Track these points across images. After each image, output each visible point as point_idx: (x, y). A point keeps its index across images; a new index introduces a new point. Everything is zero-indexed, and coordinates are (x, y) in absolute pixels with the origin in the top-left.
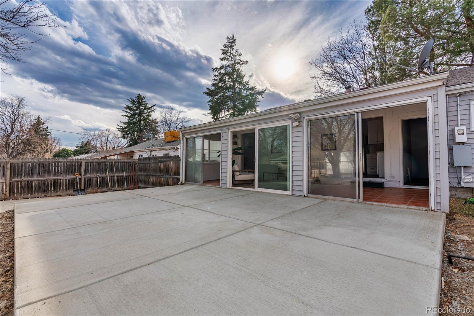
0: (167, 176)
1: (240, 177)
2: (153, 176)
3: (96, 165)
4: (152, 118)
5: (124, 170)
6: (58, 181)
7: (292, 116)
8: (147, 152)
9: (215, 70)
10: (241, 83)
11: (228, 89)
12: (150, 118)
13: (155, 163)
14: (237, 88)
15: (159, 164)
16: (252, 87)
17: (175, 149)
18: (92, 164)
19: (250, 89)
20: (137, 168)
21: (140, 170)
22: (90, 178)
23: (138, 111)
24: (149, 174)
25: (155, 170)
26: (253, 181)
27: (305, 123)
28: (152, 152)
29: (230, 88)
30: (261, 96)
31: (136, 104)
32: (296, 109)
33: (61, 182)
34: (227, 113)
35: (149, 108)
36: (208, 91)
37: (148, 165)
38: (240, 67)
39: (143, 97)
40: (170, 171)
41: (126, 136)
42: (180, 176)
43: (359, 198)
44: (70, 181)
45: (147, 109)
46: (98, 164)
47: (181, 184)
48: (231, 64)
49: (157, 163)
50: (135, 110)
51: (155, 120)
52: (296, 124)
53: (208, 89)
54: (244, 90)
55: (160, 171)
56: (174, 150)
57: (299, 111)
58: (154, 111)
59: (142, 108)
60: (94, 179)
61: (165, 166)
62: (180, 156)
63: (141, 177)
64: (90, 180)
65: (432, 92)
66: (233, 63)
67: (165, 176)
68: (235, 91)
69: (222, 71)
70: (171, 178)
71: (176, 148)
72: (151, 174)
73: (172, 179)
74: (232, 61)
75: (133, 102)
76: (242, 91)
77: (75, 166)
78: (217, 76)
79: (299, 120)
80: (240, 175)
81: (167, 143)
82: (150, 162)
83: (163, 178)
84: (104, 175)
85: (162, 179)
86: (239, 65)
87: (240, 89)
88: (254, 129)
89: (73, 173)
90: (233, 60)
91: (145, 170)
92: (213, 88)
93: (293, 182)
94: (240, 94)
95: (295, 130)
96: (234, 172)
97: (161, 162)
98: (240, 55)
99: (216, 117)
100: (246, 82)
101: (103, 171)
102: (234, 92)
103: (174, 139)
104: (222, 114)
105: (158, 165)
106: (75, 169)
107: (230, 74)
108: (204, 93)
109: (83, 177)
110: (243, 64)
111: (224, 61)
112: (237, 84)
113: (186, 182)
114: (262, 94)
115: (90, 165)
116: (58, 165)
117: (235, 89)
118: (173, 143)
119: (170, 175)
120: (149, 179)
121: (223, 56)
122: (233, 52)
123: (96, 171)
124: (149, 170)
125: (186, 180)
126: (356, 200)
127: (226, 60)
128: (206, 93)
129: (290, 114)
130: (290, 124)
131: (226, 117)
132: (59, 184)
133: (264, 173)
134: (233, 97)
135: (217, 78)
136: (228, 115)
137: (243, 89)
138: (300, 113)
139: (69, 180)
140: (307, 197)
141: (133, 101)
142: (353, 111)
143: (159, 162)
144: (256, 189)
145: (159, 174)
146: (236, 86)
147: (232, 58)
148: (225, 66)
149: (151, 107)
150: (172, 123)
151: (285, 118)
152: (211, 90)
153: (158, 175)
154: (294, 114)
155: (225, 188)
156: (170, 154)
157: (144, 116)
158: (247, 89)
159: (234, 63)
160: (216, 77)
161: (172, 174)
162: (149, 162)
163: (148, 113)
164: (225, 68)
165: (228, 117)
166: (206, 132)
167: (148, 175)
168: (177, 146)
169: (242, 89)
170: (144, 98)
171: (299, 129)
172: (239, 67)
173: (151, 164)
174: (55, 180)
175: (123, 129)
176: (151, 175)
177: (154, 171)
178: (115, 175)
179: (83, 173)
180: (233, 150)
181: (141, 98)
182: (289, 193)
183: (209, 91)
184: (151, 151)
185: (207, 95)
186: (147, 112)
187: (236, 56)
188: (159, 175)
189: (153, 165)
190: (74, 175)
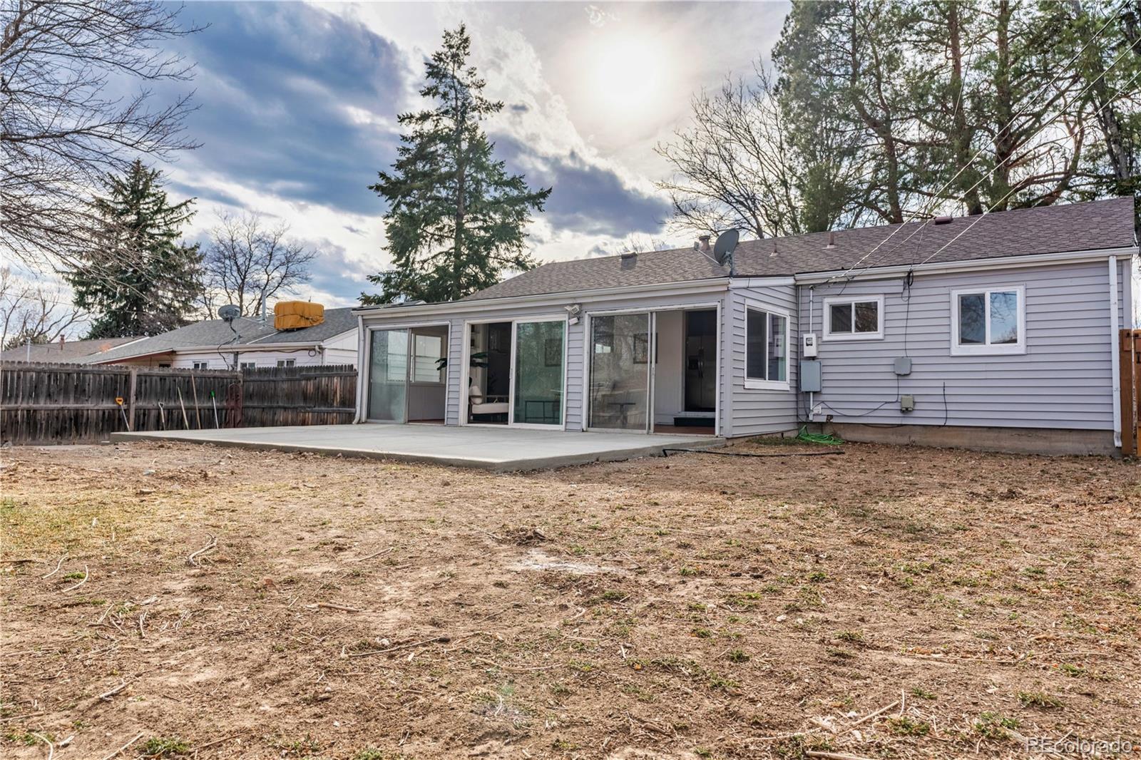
0: (323, 409)
1: (482, 408)
2: (285, 408)
3: (156, 381)
4: (184, 243)
5: (213, 394)
6: (83, 413)
7: (568, 308)
8: (225, 355)
9: (407, 120)
10: (481, 167)
11: (443, 179)
12: (176, 242)
13: (291, 380)
14: (470, 178)
15: (303, 382)
16: (513, 179)
17: (314, 350)
18: (148, 379)
19: (508, 184)
20: (241, 393)
21: (250, 396)
22: (145, 410)
23: (132, 218)
24: (275, 405)
25: (290, 396)
26: (506, 414)
27: (586, 320)
28: (240, 356)
29: (450, 176)
30: (536, 207)
31: (126, 193)
32: (575, 298)
33: (88, 414)
34: (437, 249)
35: (172, 210)
36: (382, 182)
37: (272, 385)
38: (481, 119)
39: (153, 174)
40: (330, 397)
41: (90, 299)
42: (355, 407)
43: (649, 428)
44: (107, 414)
45: (165, 211)
46: (161, 379)
47: (358, 423)
48: (453, 109)
49: (297, 380)
50: (122, 214)
51: (192, 249)
52: (574, 320)
53: (383, 175)
54: (489, 185)
55: (305, 397)
56: (312, 353)
57: (579, 301)
58: (188, 221)
59: (146, 206)
60: (153, 413)
61: (318, 388)
62: (355, 367)
63: (250, 413)
64: (144, 415)
65: (720, 297)
66: (459, 103)
67: (317, 408)
68: (461, 187)
69: (428, 126)
70: (334, 412)
71: (317, 348)
72: (280, 404)
73: (335, 414)
74: (457, 99)
75: (118, 188)
76: (482, 186)
77: (116, 382)
78: (412, 141)
79: (579, 315)
80: (482, 403)
81: (281, 332)
82: (279, 378)
83: (313, 412)
84: (172, 404)
85: (310, 414)
86: (476, 113)
87: (478, 182)
88: (510, 324)
89: (112, 395)
90: (459, 96)
91: (262, 396)
92: (400, 175)
93: (567, 411)
94: (476, 195)
95: (574, 329)
96: (471, 398)
97: (308, 379)
98: (480, 86)
99: (403, 261)
100: (494, 166)
101: (170, 394)
102: (461, 189)
103: (302, 324)
104: (423, 250)
105: (299, 386)
106: (116, 389)
107: (451, 139)
108: (371, 188)
109: (133, 407)
110: (487, 109)
111: (433, 96)
112: (468, 168)
113: (369, 420)
114: (540, 203)
115: (146, 382)
116: (84, 378)
117: (462, 181)
118: (302, 333)
119: (332, 405)
120: (273, 417)
121: (432, 82)
122: (461, 74)
123: (156, 395)
124: (274, 397)
125: (369, 416)
126: (645, 432)
127: (438, 97)
128: (378, 188)
129: (566, 305)
130: (566, 319)
131: (435, 260)
132: (84, 420)
133: (526, 402)
134: (457, 203)
135: (412, 146)
136: (440, 256)
137: (486, 182)
138: (580, 304)
139: (104, 413)
140: (587, 431)
141: (117, 182)
142: (645, 309)
143: (305, 379)
144: (511, 424)
145: (302, 405)
146: (466, 173)
147: (456, 90)
148: (435, 113)
149: (179, 207)
150: (252, 264)
151: (559, 309)
152: (393, 179)
153: (301, 407)
154: (572, 305)
155: (456, 426)
156: (297, 361)
157: (152, 236)
158: (500, 184)
159: (463, 104)
160: (407, 143)
161: (335, 404)
162: (274, 378)
163: (166, 225)
164: (435, 118)
165: (442, 261)
166: (418, 322)
167: (271, 408)
168: (322, 344)
169: (482, 180)
170: (156, 176)
171: (578, 329)
172: (477, 118)
173: (280, 383)
174: (77, 410)
175: (80, 274)
176: (279, 407)
177: (288, 399)
178: (197, 405)
179: (133, 399)
180: (472, 357)
181: (146, 174)
182: (561, 427)
183: (387, 183)
184: (237, 354)
185: (379, 193)
186: (162, 220)
187: (468, 86)
188: (304, 408)
189: (285, 386)
190: (115, 402)
